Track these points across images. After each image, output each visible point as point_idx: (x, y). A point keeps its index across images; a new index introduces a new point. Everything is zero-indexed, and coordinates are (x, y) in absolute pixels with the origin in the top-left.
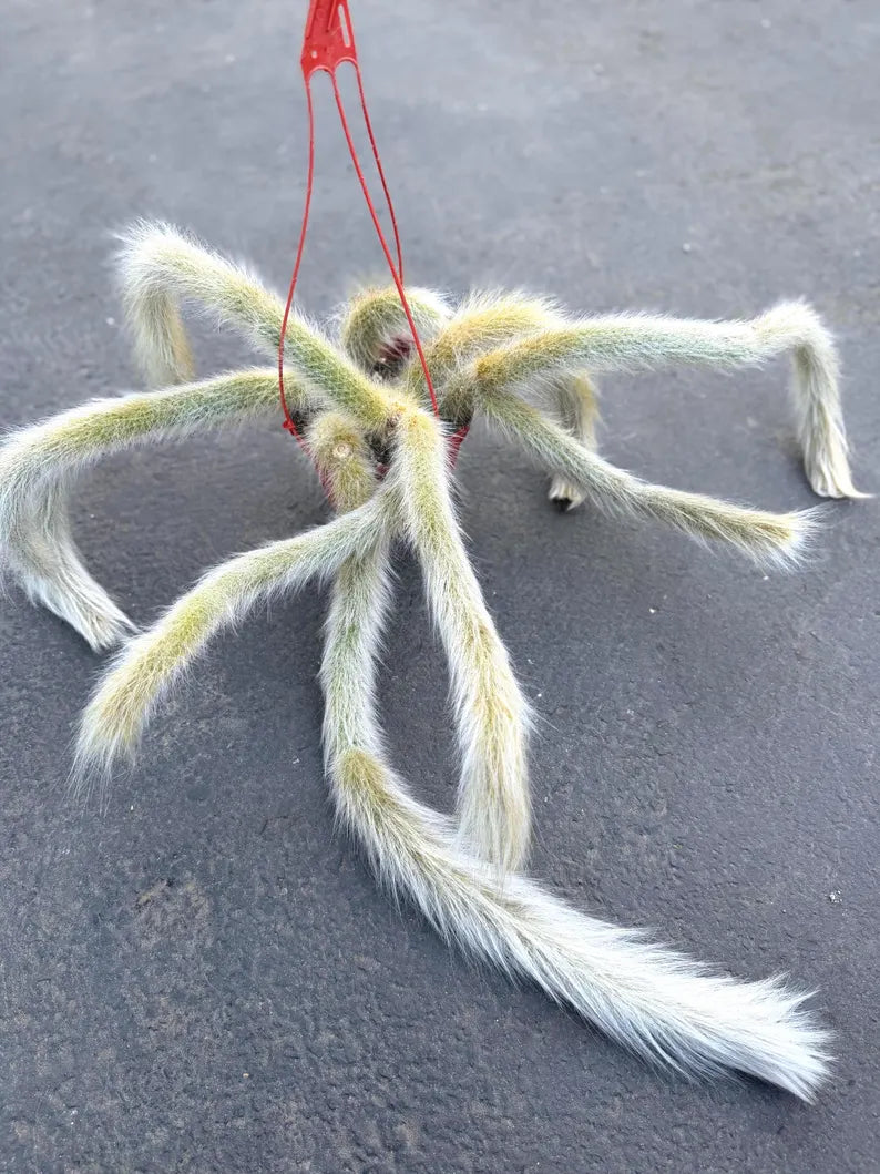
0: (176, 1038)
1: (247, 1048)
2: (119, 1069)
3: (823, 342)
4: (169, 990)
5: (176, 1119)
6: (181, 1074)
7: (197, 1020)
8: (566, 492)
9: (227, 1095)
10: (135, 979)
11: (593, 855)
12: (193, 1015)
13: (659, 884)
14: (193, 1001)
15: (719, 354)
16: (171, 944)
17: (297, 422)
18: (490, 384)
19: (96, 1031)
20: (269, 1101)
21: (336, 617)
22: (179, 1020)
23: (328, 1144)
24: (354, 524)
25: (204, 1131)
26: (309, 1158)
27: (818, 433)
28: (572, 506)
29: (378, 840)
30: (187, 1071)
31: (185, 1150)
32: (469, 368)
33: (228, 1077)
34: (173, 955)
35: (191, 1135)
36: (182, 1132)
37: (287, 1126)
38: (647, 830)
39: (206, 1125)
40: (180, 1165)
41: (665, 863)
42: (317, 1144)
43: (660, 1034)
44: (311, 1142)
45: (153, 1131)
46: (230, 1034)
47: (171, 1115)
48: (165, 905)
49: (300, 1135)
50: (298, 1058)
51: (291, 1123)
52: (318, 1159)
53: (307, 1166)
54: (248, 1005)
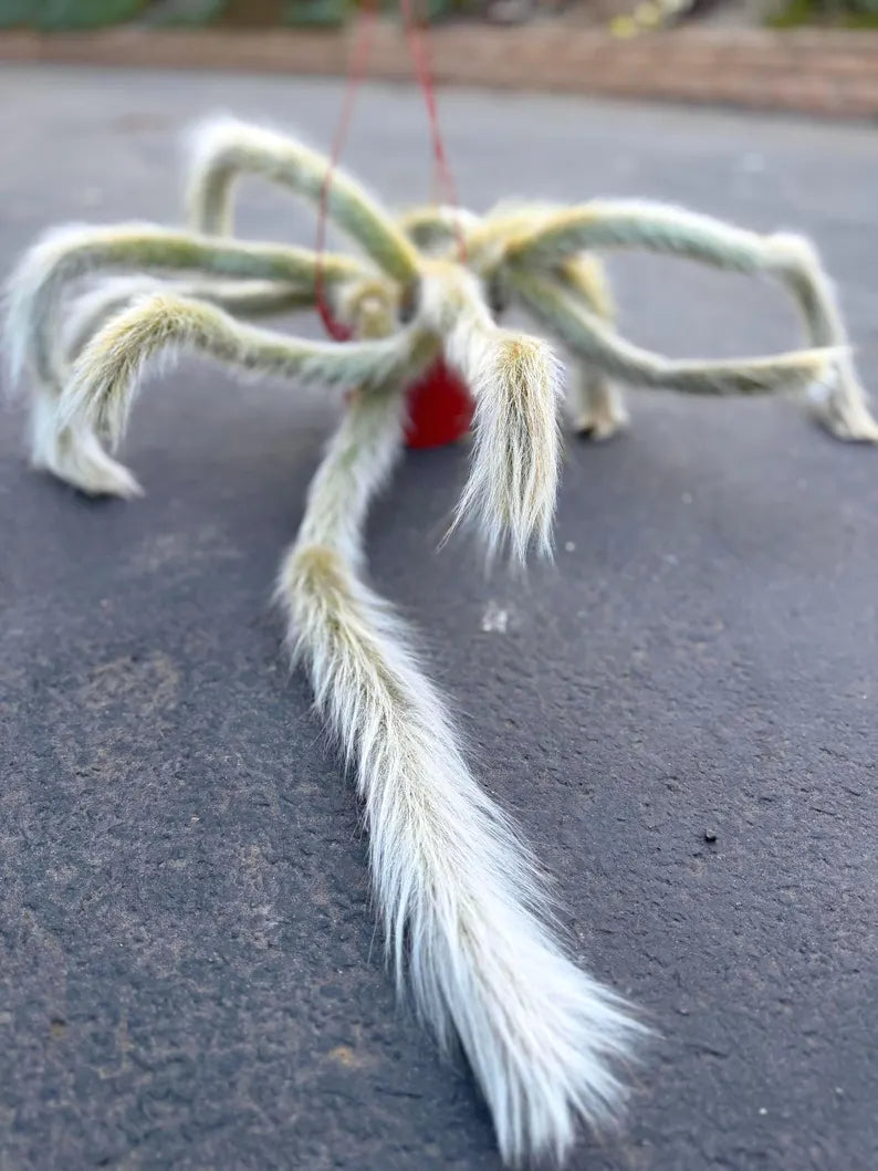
0: (110, 784)
1: (203, 795)
2: (28, 809)
4: (110, 742)
5: (92, 858)
6: (109, 816)
7: (141, 769)
9: (167, 837)
10: (70, 732)
12: (137, 764)
13: (723, 678)
14: (139, 752)
16: (124, 705)
19: (9, 775)
20: (222, 844)
22: (118, 768)
23: (295, 888)
25: (127, 870)
26: (269, 902)
30: (117, 811)
31: (97, 888)
33: (171, 820)
34: (124, 714)
35: (109, 874)
36: (97, 871)
37: (241, 870)
39: (132, 865)
40: (86, 903)
42: (282, 889)
44: (275, 887)
45: (57, 869)
46: (182, 783)
47: (85, 854)
48: (125, 676)
49: (260, 878)
50: (267, 805)
51: (249, 866)
52: (280, 904)
53: (265, 910)
54: (210, 758)
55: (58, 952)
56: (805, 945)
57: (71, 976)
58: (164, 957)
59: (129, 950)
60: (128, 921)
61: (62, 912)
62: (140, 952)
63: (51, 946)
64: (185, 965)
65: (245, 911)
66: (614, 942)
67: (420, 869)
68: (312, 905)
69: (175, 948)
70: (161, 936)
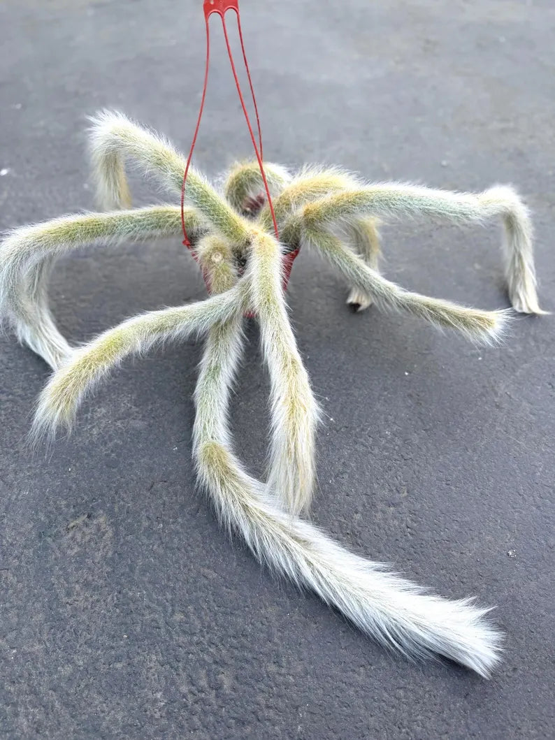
0: (83, 611)
1: (128, 620)
2: (46, 627)
3: (523, 214)
4: (81, 581)
5: (79, 660)
6: (85, 633)
7: (98, 601)
8: (358, 299)
9: (112, 648)
10: (61, 573)
11: (358, 517)
12: (95, 598)
13: (399, 538)
14: (96, 588)
15: (455, 212)
16: (86, 553)
17: (191, 240)
18: (311, 222)
19: (34, 603)
20: (138, 653)
21: (207, 360)
22: (86, 599)
23: (173, 683)
24: (222, 302)
25: (96, 669)
26: (161, 690)
27: (518, 272)
28: (361, 309)
29: (221, 495)
30: (88, 630)
31: (82, 680)
32: (299, 212)
33: (114, 637)
34: (87, 560)
35: (87, 671)
36: (82, 668)
37: (148, 670)
38: (393, 504)
39: (97, 665)
40: (78, 689)
41: (404, 525)
42: (167, 682)
43: (392, 628)
44: (163, 681)
45: (63, 667)
46: (118, 610)
47: (75, 657)
48: (85, 529)
49: (156, 676)
50: (159, 628)
51: (151, 668)
52: (166, 691)
53: (159, 695)
54: (131, 594)
55: (67, 717)
56: (401, 724)
57: (75, 732)
58: (115, 722)
59: (99, 717)
60: (98, 699)
61: (68, 695)
62: (104, 718)
63: (65, 714)
64: (124, 727)
65: (150, 696)
66: (316, 719)
68: (180, 693)
69: (119, 717)
70: (113, 709)
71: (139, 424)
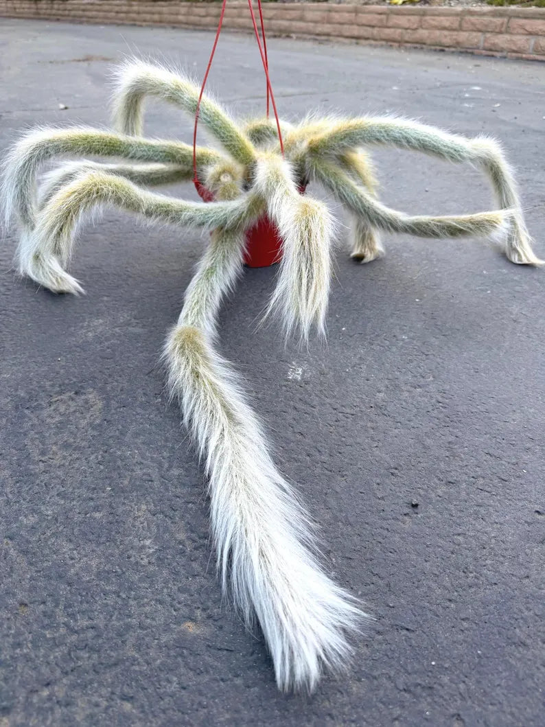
0: (59, 467)
1: (115, 475)
2: (10, 481)
4: (60, 443)
5: (47, 510)
6: (58, 486)
7: (77, 459)
8: (361, 251)
9: (92, 499)
10: (37, 436)
11: (381, 395)
12: (75, 456)
13: (430, 410)
14: (77, 448)
16: (69, 420)
20: (124, 504)
22: (64, 458)
23: (166, 530)
25: (67, 518)
26: (150, 538)
28: (365, 260)
30: (63, 483)
31: (49, 528)
33: (95, 489)
34: (69, 426)
35: (56, 520)
36: (49, 518)
37: (135, 518)
39: (70, 515)
40: (42, 537)
41: (434, 400)
42: (158, 530)
44: (154, 529)
45: (26, 516)
46: (102, 467)
47: (43, 508)
48: (70, 403)
49: (145, 524)
50: (152, 481)
51: (140, 517)
52: (157, 539)
53: (148, 542)
54: (119, 453)
55: (24, 565)
56: (466, 568)
57: (32, 578)
58: (87, 569)
59: (66, 564)
60: (67, 547)
61: (28, 542)
62: (73, 565)
63: (22, 561)
64: (99, 574)
65: (136, 542)
66: (353, 564)
67: (239, 519)
68: (176, 540)
69: (94, 563)
70: (86, 556)
71: (138, 330)
